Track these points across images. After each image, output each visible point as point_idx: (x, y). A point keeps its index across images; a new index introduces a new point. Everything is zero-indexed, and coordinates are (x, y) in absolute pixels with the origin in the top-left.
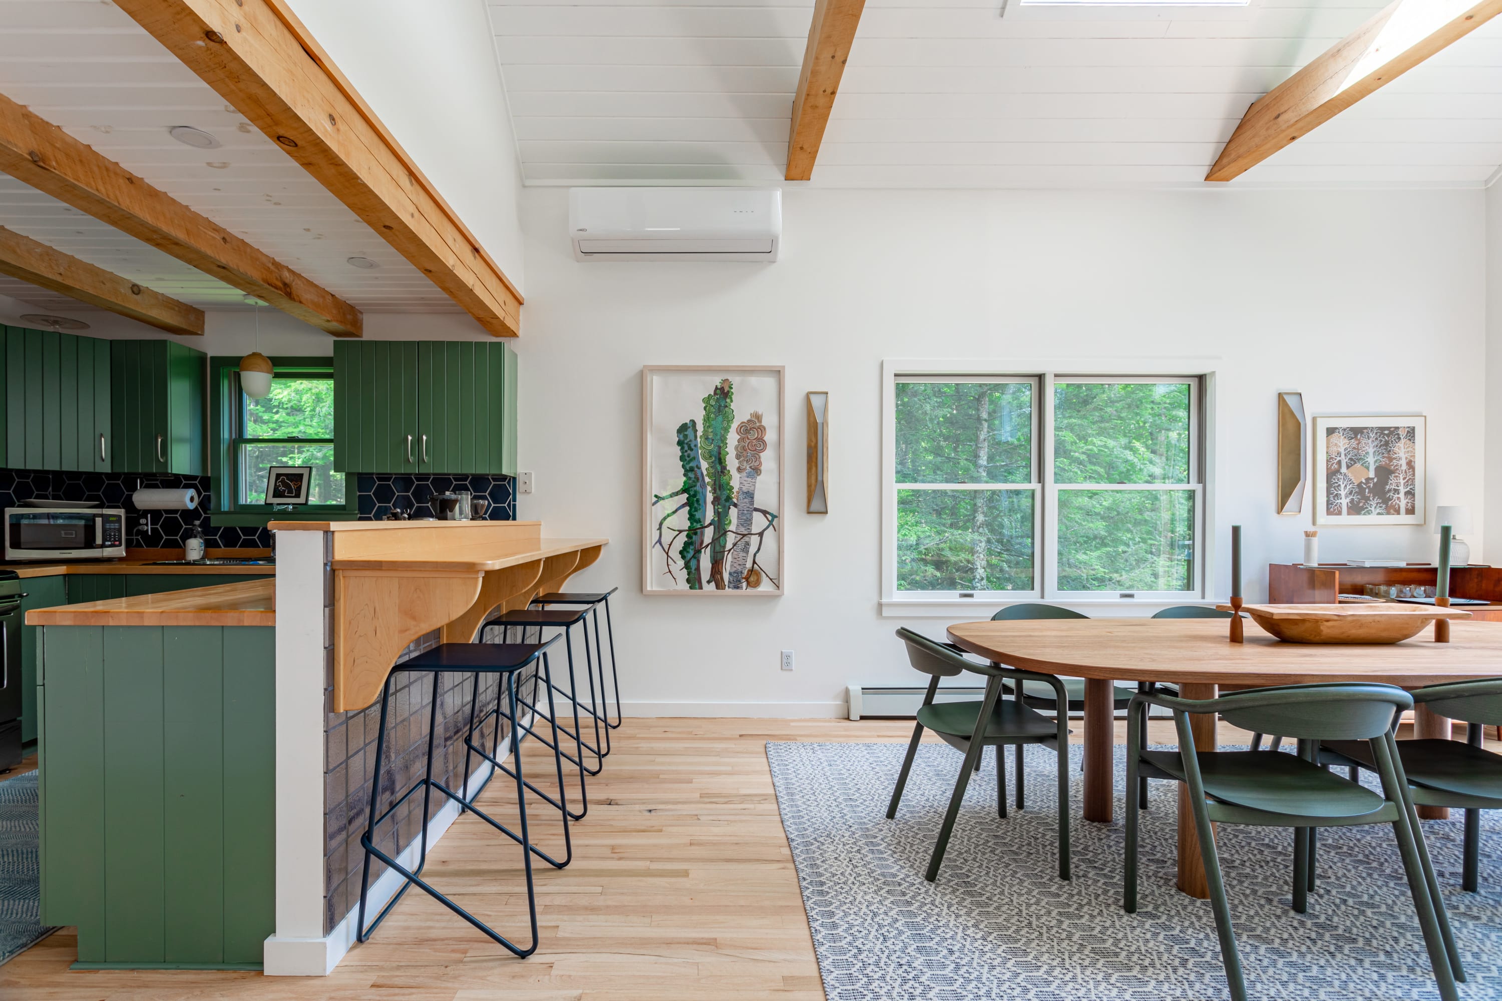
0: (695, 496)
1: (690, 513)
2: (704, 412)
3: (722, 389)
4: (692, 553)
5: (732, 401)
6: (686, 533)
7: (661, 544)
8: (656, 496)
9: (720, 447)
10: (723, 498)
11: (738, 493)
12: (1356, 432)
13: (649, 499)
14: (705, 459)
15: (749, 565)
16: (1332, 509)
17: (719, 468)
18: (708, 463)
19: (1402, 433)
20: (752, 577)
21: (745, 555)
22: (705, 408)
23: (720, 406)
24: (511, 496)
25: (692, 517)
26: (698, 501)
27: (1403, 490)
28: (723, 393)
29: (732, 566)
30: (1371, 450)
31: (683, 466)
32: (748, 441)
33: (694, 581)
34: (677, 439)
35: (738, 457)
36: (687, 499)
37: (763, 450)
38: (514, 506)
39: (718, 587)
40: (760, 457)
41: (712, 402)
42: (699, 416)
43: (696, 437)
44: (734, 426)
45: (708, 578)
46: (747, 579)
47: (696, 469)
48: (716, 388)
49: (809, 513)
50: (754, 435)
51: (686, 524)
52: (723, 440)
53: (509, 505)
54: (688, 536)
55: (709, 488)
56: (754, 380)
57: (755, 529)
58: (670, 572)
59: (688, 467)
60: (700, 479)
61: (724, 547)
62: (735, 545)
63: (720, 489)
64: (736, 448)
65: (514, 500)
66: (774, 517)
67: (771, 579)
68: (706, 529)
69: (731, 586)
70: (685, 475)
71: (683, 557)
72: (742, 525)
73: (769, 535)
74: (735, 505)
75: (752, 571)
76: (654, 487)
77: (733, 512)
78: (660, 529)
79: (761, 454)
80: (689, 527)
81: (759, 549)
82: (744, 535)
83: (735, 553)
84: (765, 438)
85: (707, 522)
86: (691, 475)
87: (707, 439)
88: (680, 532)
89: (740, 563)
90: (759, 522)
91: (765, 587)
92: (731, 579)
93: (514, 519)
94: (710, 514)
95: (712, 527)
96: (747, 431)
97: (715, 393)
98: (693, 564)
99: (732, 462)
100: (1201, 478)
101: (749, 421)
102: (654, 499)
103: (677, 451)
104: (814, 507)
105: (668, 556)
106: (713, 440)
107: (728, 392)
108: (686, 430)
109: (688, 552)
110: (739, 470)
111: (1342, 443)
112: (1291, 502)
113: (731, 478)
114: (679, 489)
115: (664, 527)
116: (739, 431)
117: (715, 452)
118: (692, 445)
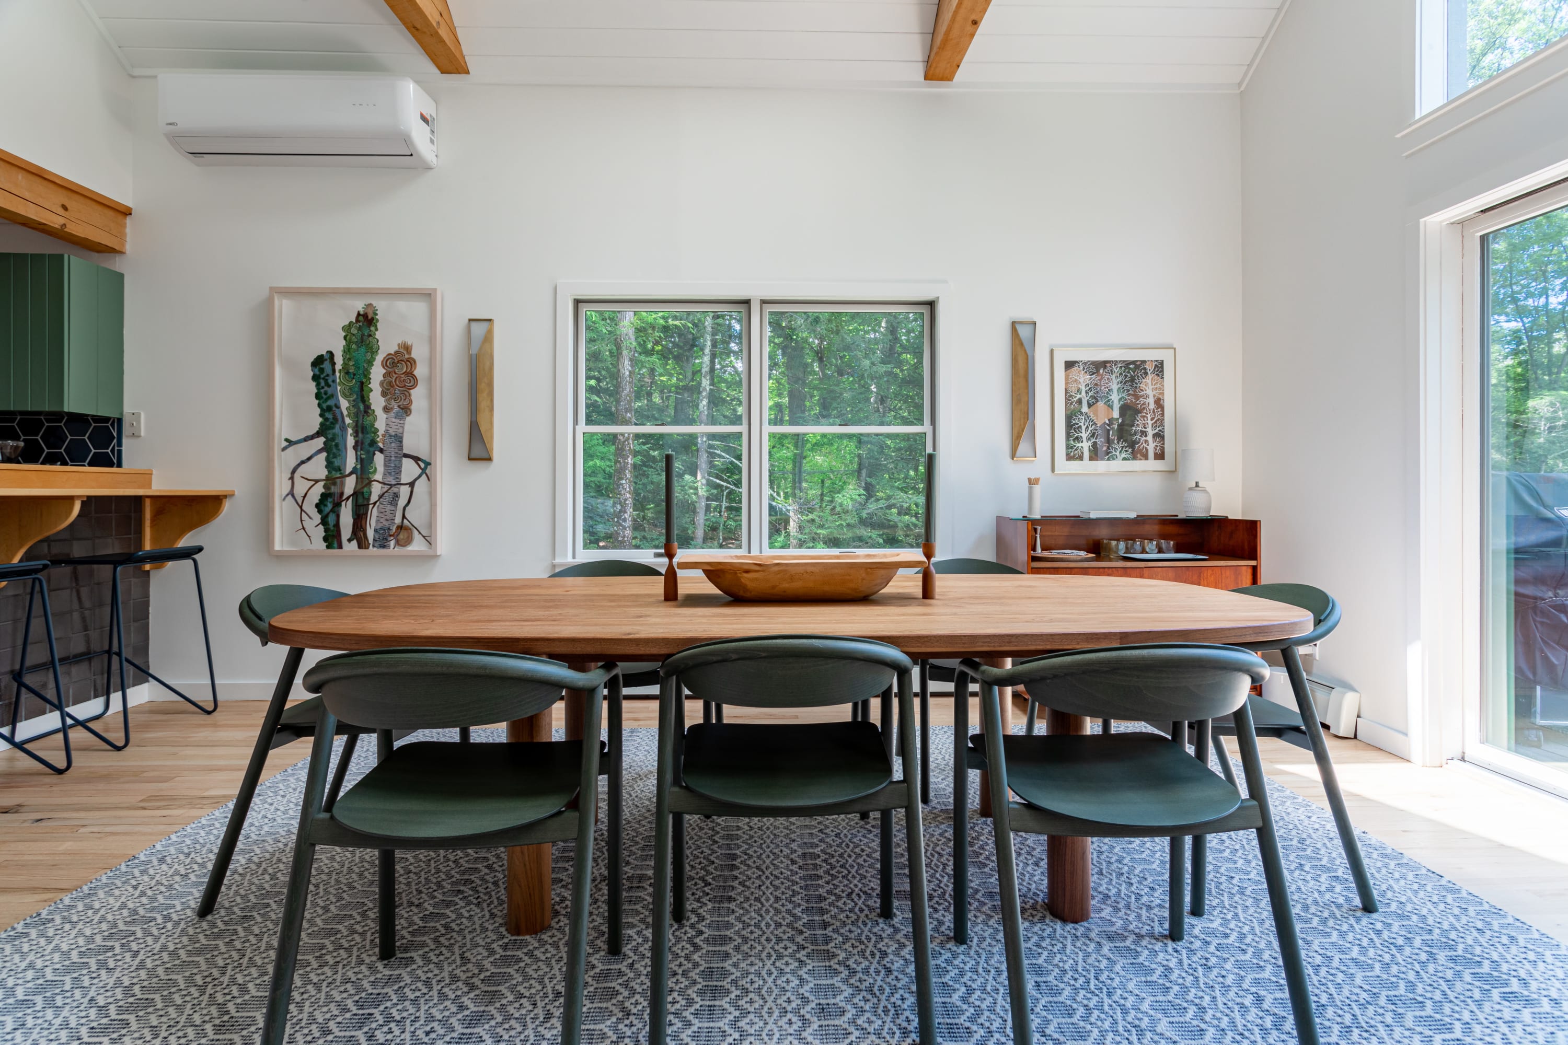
0: (333, 439)
1: (327, 459)
2: (344, 343)
3: (365, 316)
4: (330, 506)
5: (377, 330)
6: (322, 483)
7: (293, 496)
8: (287, 440)
9: (362, 383)
10: (367, 442)
11: (384, 436)
12: (1098, 367)
13: (278, 443)
14: (345, 396)
15: (398, 520)
16: (1073, 455)
17: (362, 407)
18: (349, 402)
19: (1149, 367)
20: (403, 533)
21: (393, 508)
22: (345, 338)
23: (363, 335)
24: (115, 441)
25: (329, 465)
26: (337, 445)
27: (1150, 432)
28: (367, 320)
29: (377, 521)
30: (1115, 387)
31: (319, 405)
32: (395, 376)
33: (332, 538)
34: (312, 374)
35: (384, 394)
36: (324, 443)
37: (414, 386)
38: (120, 452)
39: (360, 547)
40: (410, 395)
41: (354, 331)
42: (338, 346)
43: (334, 371)
44: (379, 358)
45: (349, 536)
46: (395, 536)
47: (334, 409)
48: (359, 314)
49: (470, 459)
50: (402, 369)
51: (323, 473)
52: (367, 374)
53: (113, 451)
54: (324, 487)
55: (350, 431)
56: (402, 305)
57: (405, 478)
58: (304, 528)
59: (324, 406)
60: (340, 420)
61: (369, 499)
62: (381, 497)
63: (363, 433)
64: (382, 384)
65: (120, 444)
66: (428, 464)
67: (424, 537)
68: (348, 479)
69: (376, 544)
70: (321, 415)
71: (320, 511)
72: (390, 473)
73: (420, 485)
74: (381, 451)
75: (401, 527)
76: (284, 428)
77: (379, 458)
78: (292, 478)
79: (412, 391)
80: (327, 476)
81: (409, 502)
83: (381, 506)
84: (415, 373)
85: (348, 471)
86: (329, 415)
87: (347, 373)
88: (317, 481)
89: (388, 518)
90: (409, 470)
91: (417, 545)
92: (377, 537)
93: (119, 465)
94: (351, 461)
95: (354, 476)
96: (394, 364)
97: (357, 320)
98: (331, 520)
99: (377, 400)
100: (933, 422)
101: (396, 353)
102: (285, 444)
103: (312, 387)
104: (477, 452)
105: (302, 510)
106: (354, 375)
107: (373, 319)
108: (322, 362)
109: (326, 505)
110: (386, 409)
111: (1083, 379)
112: (1023, 447)
113: (375, 419)
114: (315, 431)
115: (297, 476)
116: (384, 364)
117: (357, 389)
118: (330, 381)
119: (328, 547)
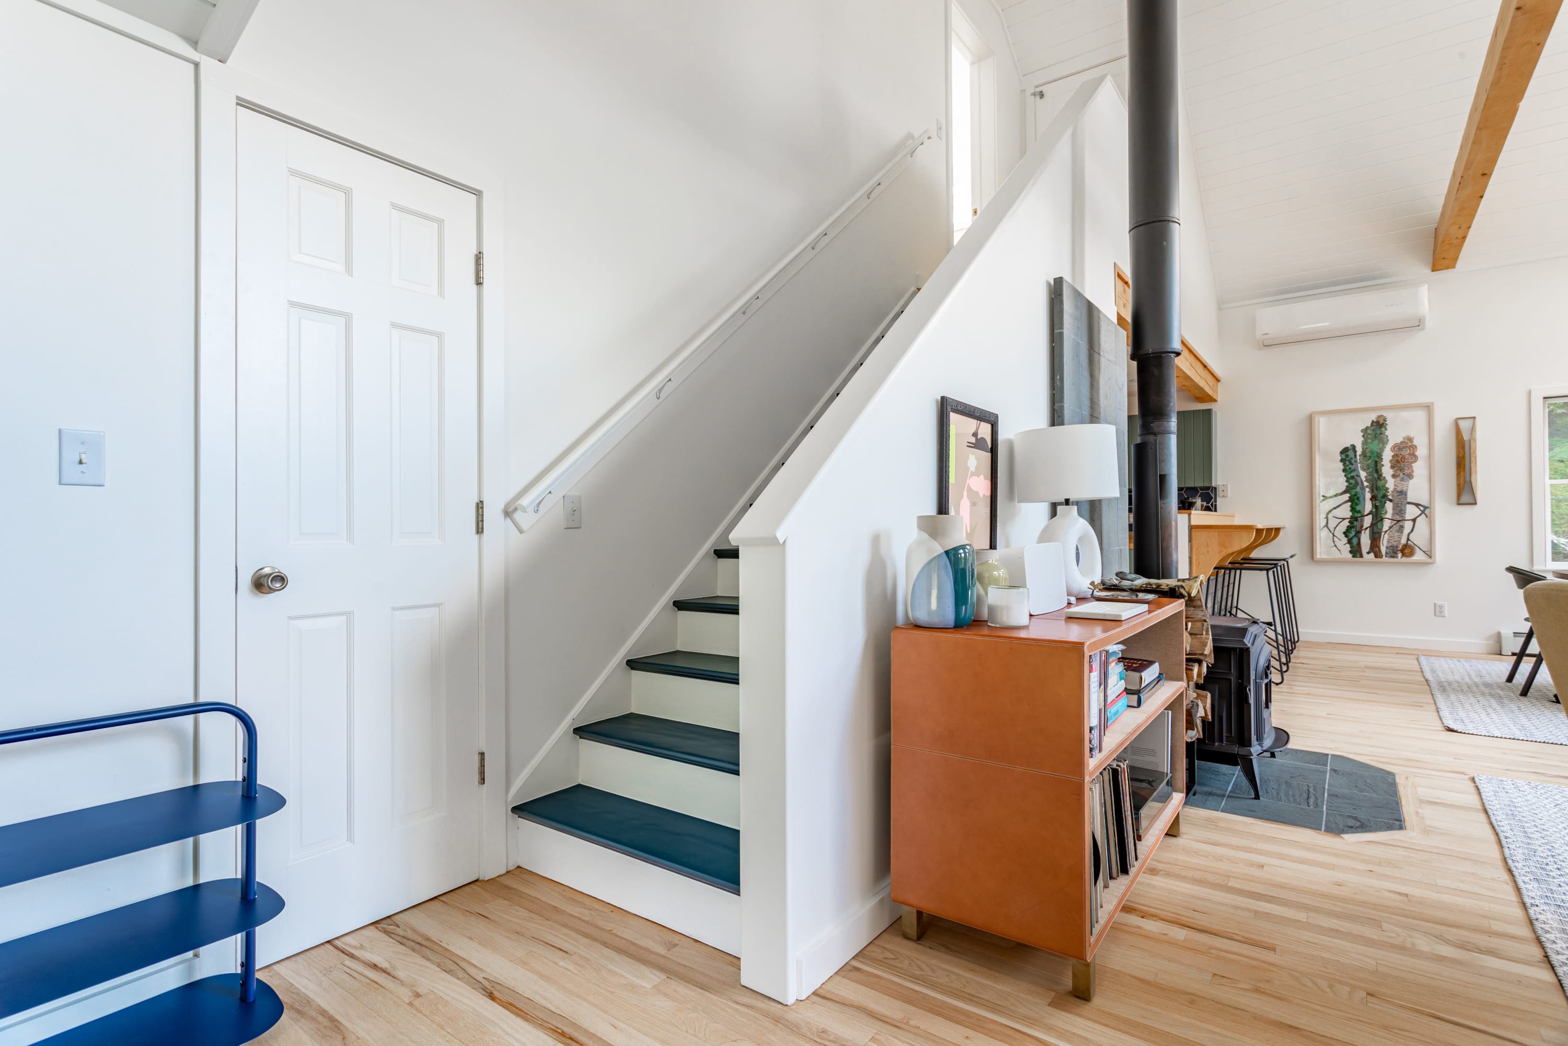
0: (1355, 495)
1: (1351, 506)
2: (1362, 439)
3: (1378, 422)
4: (1353, 533)
5: (1386, 430)
6: (1348, 520)
7: (1328, 528)
8: (1323, 496)
9: (1376, 462)
10: (1380, 495)
11: (1393, 492)
13: (1318, 499)
14: (1363, 469)
15: (1404, 541)
17: (1376, 476)
18: (1367, 473)
20: (1407, 550)
21: (1399, 534)
22: (1363, 436)
23: (1376, 434)
24: (1213, 500)
25: (1353, 509)
26: (1358, 498)
28: (1379, 425)
29: (1388, 542)
31: (1345, 476)
32: (1401, 456)
33: (1356, 551)
34: (1340, 458)
35: (1392, 467)
36: (1349, 497)
37: (1415, 461)
38: (1216, 505)
39: (1376, 557)
40: (1412, 467)
41: (1369, 431)
42: (1358, 442)
43: (1356, 456)
44: (1389, 446)
45: (1368, 550)
46: (1402, 551)
47: (1356, 477)
48: (1373, 422)
49: (1459, 504)
50: (1407, 451)
51: (1349, 514)
52: (1379, 456)
53: (1212, 505)
54: (1349, 522)
55: (1367, 490)
56: (1405, 414)
57: (1409, 517)
58: (1335, 546)
59: (1349, 476)
60: (1360, 484)
61: (1382, 529)
62: (1390, 528)
63: (1377, 489)
64: (1391, 461)
65: (1216, 501)
66: (1426, 508)
67: (1424, 552)
68: (1366, 518)
69: (1388, 556)
70: (1347, 481)
71: (1346, 536)
72: (1397, 514)
73: (1422, 521)
74: (1391, 501)
75: (1406, 546)
76: (1322, 489)
77: (1389, 506)
78: (1327, 518)
79: (1413, 465)
80: (1351, 516)
81: (1412, 531)
82: (1399, 521)
83: (1391, 533)
84: (1417, 453)
85: (1366, 512)
86: (1352, 481)
87: (1365, 456)
88: (1344, 519)
89: (1395, 540)
90: (1411, 511)
91: (1419, 556)
92: (1388, 551)
93: (1216, 511)
94: (1368, 507)
95: (1370, 516)
96: (1400, 449)
97: (1372, 425)
98: (1355, 541)
99: (1387, 471)
101: (1401, 442)
102: (1322, 498)
103: (1341, 466)
104: (1463, 499)
105: (1334, 535)
106: (1370, 457)
107: (1383, 424)
108: (1347, 451)
109: (1350, 533)
110: (1394, 476)
113: (1386, 482)
114: (1342, 491)
115: (1330, 516)
116: (1393, 449)
117: (1373, 465)
118: (1353, 461)
119: (1353, 557)
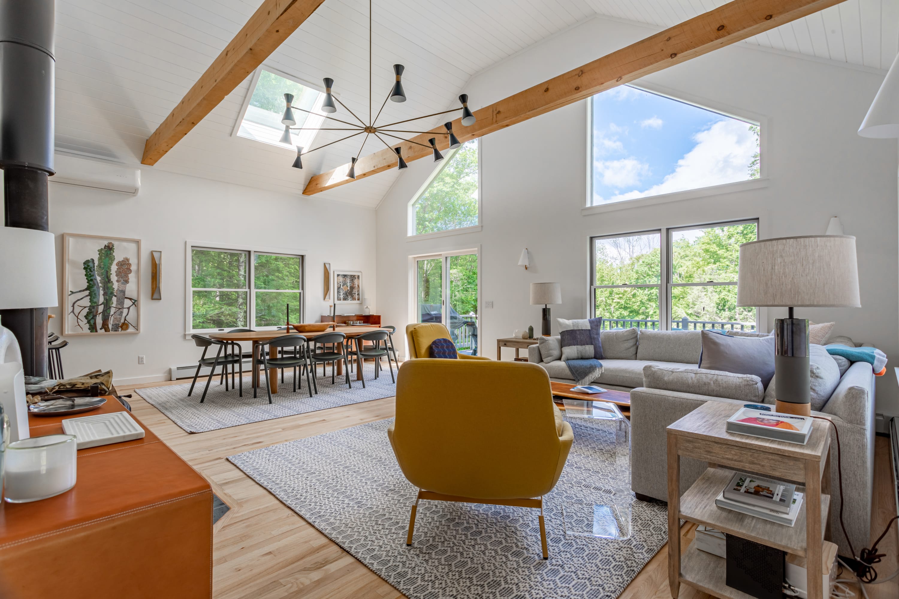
0: (94, 291)
1: (90, 299)
2: (99, 256)
3: (108, 247)
4: (91, 317)
5: (113, 252)
7: (74, 313)
8: (71, 291)
9: (107, 272)
10: (109, 293)
11: (117, 291)
12: (345, 276)
13: (67, 292)
14: (99, 276)
15: (122, 321)
16: (339, 299)
17: (107, 280)
18: (101, 278)
19: (356, 277)
20: (125, 326)
22: (99, 254)
23: (107, 254)
25: (91, 301)
26: (95, 294)
27: (357, 293)
28: (109, 248)
29: (113, 321)
30: (349, 281)
31: (87, 279)
32: (122, 269)
33: (93, 328)
34: (83, 267)
35: (117, 275)
36: (89, 293)
37: (130, 273)
39: (106, 331)
41: (103, 252)
42: (96, 257)
43: (94, 267)
44: (115, 262)
45: (101, 327)
46: (121, 327)
47: (94, 280)
48: (105, 246)
49: (152, 299)
50: (125, 267)
51: (89, 304)
52: (110, 268)
54: (89, 309)
55: (101, 289)
56: (125, 244)
57: (126, 306)
58: (79, 325)
59: (89, 279)
60: (97, 284)
61: (109, 314)
62: (115, 313)
63: (107, 289)
64: (116, 272)
66: (135, 301)
67: (134, 327)
68: (100, 306)
70: (88, 282)
71: (86, 318)
72: (119, 304)
73: (132, 309)
74: (115, 296)
75: (124, 324)
76: (70, 287)
77: (114, 299)
78: (73, 306)
79: (129, 275)
81: (128, 314)
82: (120, 309)
83: (115, 316)
84: (131, 269)
85: (100, 303)
86: (91, 283)
87: (100, 267)
88: (85, 307)
89: (118, 320)
90: (128, 302)
91: (131, 330)
92: (113, 327)
94: (101, 299)
95: (103, 305)
96: (122, 265)
97: (105, 248)
98: (92, 322)
99: (114, 278)
100: (303, 289)
101: (123, 261)
102: (70, 293)
103: (84, 272)
104: (155, 297)
105: (78, 318)
106: (103, 268)
107: (112, 248)
108: (88, 263)
109: (89, 316)
110: (118, 281)
111: (341, 279)
112: (327, 297)
113: (113, 284)
115: (75, 305)
116: (117, 264)
117: (105, 273)
118: (92, 270)
119: (91, 332)
